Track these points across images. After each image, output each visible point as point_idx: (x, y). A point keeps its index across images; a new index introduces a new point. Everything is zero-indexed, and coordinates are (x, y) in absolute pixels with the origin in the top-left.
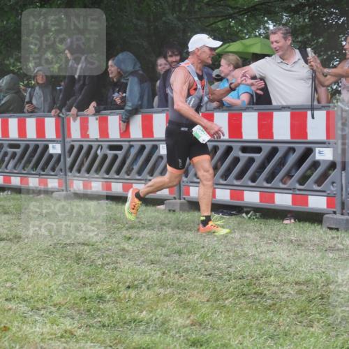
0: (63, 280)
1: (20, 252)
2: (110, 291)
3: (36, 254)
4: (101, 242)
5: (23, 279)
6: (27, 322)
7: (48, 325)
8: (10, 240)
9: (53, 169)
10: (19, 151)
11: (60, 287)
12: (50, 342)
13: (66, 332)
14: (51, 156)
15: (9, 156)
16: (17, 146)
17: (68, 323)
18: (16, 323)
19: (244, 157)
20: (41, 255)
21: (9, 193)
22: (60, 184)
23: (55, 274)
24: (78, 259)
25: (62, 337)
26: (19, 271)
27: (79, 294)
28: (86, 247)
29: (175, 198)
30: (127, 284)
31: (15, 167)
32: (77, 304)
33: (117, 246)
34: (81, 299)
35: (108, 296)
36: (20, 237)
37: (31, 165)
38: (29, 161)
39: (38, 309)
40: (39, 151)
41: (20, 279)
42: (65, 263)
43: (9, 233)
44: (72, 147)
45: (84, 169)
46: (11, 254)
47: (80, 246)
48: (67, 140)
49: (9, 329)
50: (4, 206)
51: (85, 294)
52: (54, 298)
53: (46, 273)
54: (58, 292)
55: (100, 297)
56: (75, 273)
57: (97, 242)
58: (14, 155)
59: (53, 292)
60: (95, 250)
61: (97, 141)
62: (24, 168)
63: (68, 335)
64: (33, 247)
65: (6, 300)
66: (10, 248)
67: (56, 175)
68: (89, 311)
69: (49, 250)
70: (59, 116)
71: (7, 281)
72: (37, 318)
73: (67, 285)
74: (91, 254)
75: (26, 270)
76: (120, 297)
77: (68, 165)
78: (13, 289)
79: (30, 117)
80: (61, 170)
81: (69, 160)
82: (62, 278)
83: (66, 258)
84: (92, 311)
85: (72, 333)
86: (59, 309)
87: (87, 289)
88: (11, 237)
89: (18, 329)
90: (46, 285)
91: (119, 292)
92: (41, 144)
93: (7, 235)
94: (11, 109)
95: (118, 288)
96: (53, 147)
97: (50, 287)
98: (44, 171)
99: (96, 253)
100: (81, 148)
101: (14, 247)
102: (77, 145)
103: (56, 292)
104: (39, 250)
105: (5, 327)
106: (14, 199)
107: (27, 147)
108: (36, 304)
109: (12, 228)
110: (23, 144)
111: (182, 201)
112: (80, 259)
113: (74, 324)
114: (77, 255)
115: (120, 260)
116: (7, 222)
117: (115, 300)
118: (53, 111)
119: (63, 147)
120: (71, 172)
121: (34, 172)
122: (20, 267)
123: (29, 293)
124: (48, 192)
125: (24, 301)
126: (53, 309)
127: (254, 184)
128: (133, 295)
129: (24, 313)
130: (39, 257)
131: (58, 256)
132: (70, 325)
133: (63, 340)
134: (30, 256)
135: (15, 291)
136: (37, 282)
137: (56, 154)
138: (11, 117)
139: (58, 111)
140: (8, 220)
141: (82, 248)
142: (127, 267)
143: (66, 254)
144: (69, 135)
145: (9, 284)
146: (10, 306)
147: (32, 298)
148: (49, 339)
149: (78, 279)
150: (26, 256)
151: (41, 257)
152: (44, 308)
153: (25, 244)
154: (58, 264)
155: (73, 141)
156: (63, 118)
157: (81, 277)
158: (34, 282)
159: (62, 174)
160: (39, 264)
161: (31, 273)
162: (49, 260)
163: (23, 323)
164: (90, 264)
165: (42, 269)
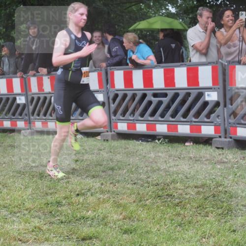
0: (32, 191)
2: (65, 198)
3: (12, 174)
5: (3, 192)
6: (8, 222)
7: (22, 224)
9: (21, 114)
11: (30, 197)
13: (35, 228)
14: (18, 105)
17: (36, 222)
19: (155, 100)
20: (15, 175)
22: (25, 125)
23: (26, 188)
24: (41, 177)
25: (33, 231)
27: (44, 201)
29: (107, 131)
30: (77, 193)
32: (42, 208)
33: (68, 166)
34: (45, 204)
35: (64, 202)
37: (5, 112)
39: (15, 213)
40: (10, 102)
42: (32, 180)
44: (33, 99)
45: (42, 113)
48: (29, 93)
51: (48, 200)
52: (26, 204)
53: (19, 187)
55: (58, 203)
56: (40, 186)
59: (24, 200)
61: (50, 93)
63: (37, 229)
64: (9, 170)
67: (22, 119)
68: (51, 212)
69: (20, 171)
70: (23, 77)
72: (15, 219)
73: (35, 195)
75: (5, 186)
76: (72, 202)
77: (31, 111)
79: (2, 78)
80: (26, 115)
81: (31, 108)
82: (30, 191)
83: (33, 176)
84: (53, 213)
85: (40, 229)
86: (29, 212)
87: (49, 197)
90: (19, 196)
91: (72, 198)
92: (11, 97)
95: (71, 195)
96: (20, 99)
97: (22, 197)
98: (14, 116)
100: (39, 99)
102: (36, 97)
103: (27, 201)
104: (13, 172)
107: (1, 99)
108: (13, 209)
111: (113, 133)
112: (43, 176)
113: (41, 222)
115: (71, 176)
117: (69, 204)
118: (18, 74)
119: (27, 99)
120: (33, 116)
123: (8, 202)
125: (5, 208)
126: (26, 212)
127: (163, 119)
128: (81, 200)
129: (5, 216)
131: (27, 175)
132: (38, 223)
133: (34, 233)
134: (8, 176)
136: (13, 194)
137: (22, 104)
139: (22, 73)
142: (76, 181)
143: (33, 174)
144: (30, 90)
147: (10, 205)
148: (24, 233)
149: (42, 191)
150: (5, 176)
151: (15, 176)
152: (19, 212)
153: (4, 168)
154: (27, 181)
155: (33, 94)
156: (25, 78)
157: (44, 189)
158: (11, 194)
159: (27, 118)
160: (14, 182)
161: (9, 188)
162: (21, 178)
163: (5, 223)
164: (49, 180)
165: (16, 184)
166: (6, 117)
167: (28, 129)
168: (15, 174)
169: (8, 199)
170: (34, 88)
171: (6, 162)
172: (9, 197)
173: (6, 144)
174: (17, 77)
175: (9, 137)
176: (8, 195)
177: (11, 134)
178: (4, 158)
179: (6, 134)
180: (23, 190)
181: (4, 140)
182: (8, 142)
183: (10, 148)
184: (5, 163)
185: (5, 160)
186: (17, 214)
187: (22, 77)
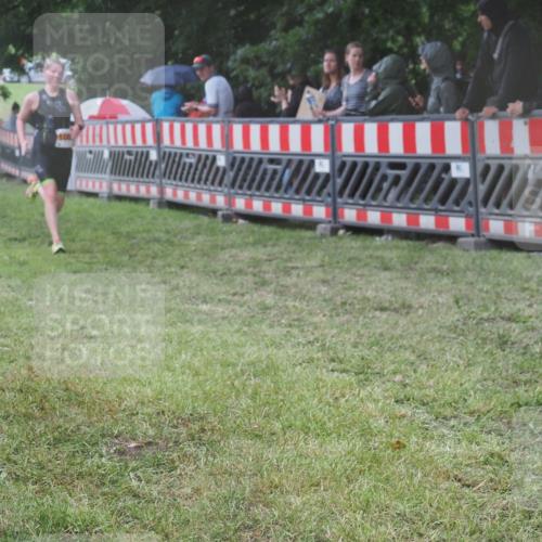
0: (482, 374)
1: (412, 330)
3: (437, 333)
4: (537, 318)
5: (419, 370)
6: (432, 438)
7: (464, 444)
8: (396, 310)
9: (458, 202)
10: (404, 174)
11: (478, 386)
12: (469, 469)
13: (492, 455)
14: (454, 182)
15: (390, 180)
16: (402, 166)
17: (495, 441)
18: (414, 439)
20: (444, 334)
21: (390, 238)
22: (468, 225)
23: (469, 365)
24: (503, 342)
25: (486, 462)
26: (413, 358)
27: (509, 398)
28: (514, 325)
31: (398, 199)
32: (506, 412)
34: (512, 405)
36: (410, 307)
37: (423, 196)
38: (419, 190)
39: (445, 418)
41: (415, 371)
42: (483, 348)
43: (393, 299)
44: (487, 168)
46: (399, 332)
47: (504, 322)
48: (479, 156)
49: (405, 446)
50: (382, 258)
51: (518, 397)
52: (469, 402)
53: (455, 362)
54: (475, 393)
56: (500, 364)
57: (530, 317)
58: (397, 179)
59: (466, 392)
60: (528, 330)
62: (412, 200)
63: (495, 460)
64: (432, 322)
65: (397, 402)
66: (396, 323)
67: (462, 212)
69: (456, 327)
71: (395, 373)
72: (446, 432)
73: (490, 383)
74: (523, 335)
75: (423, 356)
77: (481, 195)
78: (405, 386)
79: (422, 120)
80: (470, 204)
81: (482, 188)
82: (479, 372)
83: (484, 340)
85: (500, 457)
86: (478, 420)
87: (521, 390)
88: (396, 306)
89: (417, 447)
90: (455, 381)
92: (439, 163)
93: (391, 302)
94: (393, 107)
96: (458, 168)
97: (461, 385)
98: (443, 204)
99: (530, 334)
100: (501, 168)
101: (403, 321)
102: (494, 164)
103: (472, 393)
104: (441, 327)
105: (398, 442)
106: (397, 247)
107: (417, 167)
108: (442, 410)
109: (397, 293)
110: (410, 162)
112: (506, 343)
113: (503, 443)
114: (500, 337)
116: (389, 283)
118: (458, 114)
119: (473, 168)
120: (485, 206)
121: (428, 207)
122: (414, 352)
123: (431, 392)
124: (452, 238)
125: (424, 404)
126: (470, 419)
129: (424, 423)
130: (441, 338)
131: (471, 338)
132: (498, 444)
133: (488, 467)
134: (428, 336)
135: (408, 388)
136: (442, 377)
137: (461, 178)
138: (392, 120)
140: (391, 280)
141: (507, 326)
143: (483, 334)
144: (483, 149)
145: (398, 378)
146: (403, 412)
147: (434, 400)
148: (467, 465)
149: (504, 374)
150: (422, 336)
151: (444, 337)
152: (455, 417)
153: (420, 317)
154: (472, 350)
155: (488, 158)
156: (472, 123)
157: (510, 371)
158: (438, 376)
159: (471, 209)
160: (443, 350)
161: (432, 363)
162: (458, 343)
163: (425, 438)
164: (522, 351)
165: (448, 357)
166: (426, 207)
167: (473, 235)
168: (444, 332)
169: (430, 387)
170: (492, 145)
171: (426, 305)
172: (431, 382)
173: (423, 266)
174: (455, 119)
175: (432, 252)
176: (430, 377)
177: (435, 245)
178: (421, 295)
179: (423, 243)
180: (462, 368)
181: (419, 257)
182: (428, 262)
183: (432, 275)
184: (421, 307)
185: (422, 300)
186: (450, 420)
187: (465, 121)
